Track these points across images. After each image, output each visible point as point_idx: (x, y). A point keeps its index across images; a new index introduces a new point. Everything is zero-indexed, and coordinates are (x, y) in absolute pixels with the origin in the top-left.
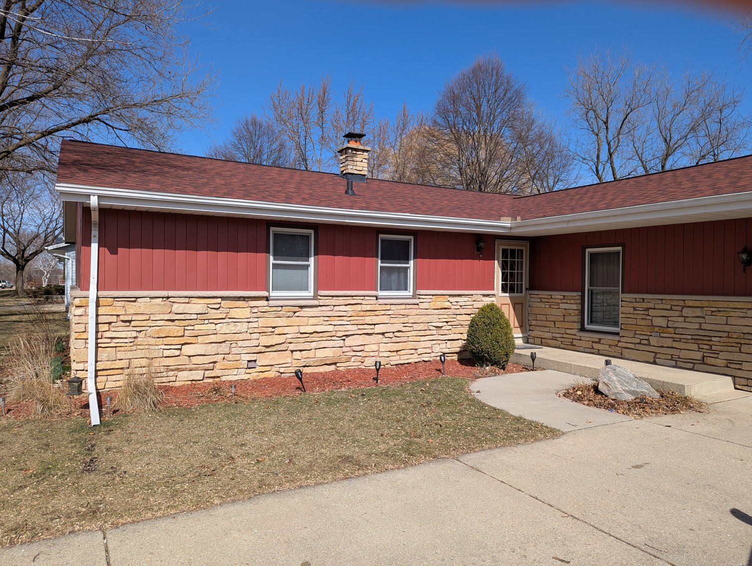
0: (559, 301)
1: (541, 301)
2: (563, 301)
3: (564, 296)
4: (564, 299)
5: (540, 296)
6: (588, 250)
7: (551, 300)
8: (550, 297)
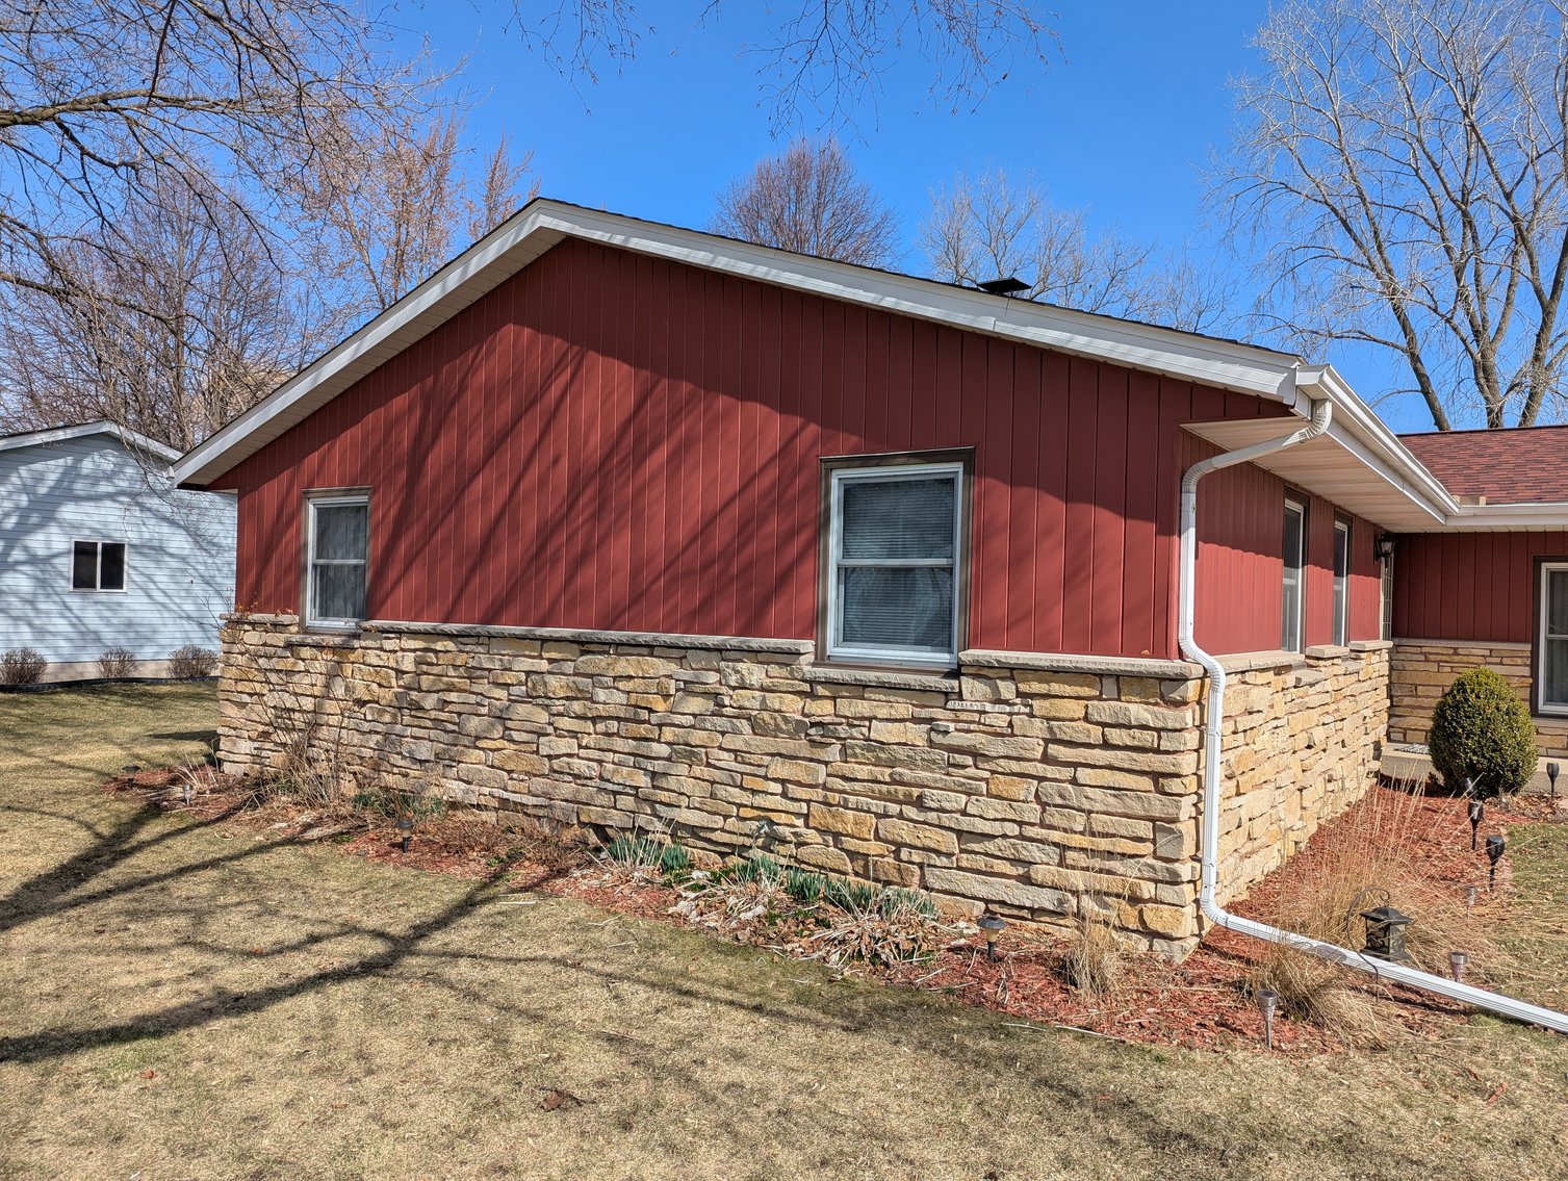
0: (1480, 660)
1: (1427, 660)
2: (1488, 660)
3: (1491, 650)
4: (1491, 656)
5: (1424, 650)
6: (1545, 566)
7: (1456, 658)
8: (1452, 651)
